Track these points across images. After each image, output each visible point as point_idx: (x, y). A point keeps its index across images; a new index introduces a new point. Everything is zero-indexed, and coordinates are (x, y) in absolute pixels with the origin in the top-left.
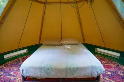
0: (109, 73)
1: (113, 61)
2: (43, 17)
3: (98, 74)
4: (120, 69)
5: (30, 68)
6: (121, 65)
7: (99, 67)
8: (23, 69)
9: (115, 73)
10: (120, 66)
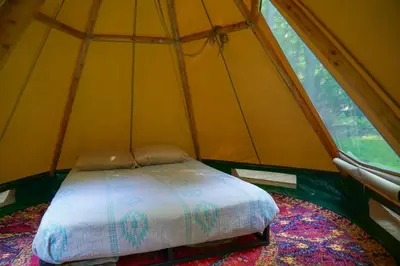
0: (285, 222)
1: (284, 197)
2: (76, 80)
3: (266, 220)
4: (304, 211)
5: (77, 229)
6: (304, 201)
7: (267, 203)
8: (50, 240)
9: (296, 222)
10: (304, 205)
